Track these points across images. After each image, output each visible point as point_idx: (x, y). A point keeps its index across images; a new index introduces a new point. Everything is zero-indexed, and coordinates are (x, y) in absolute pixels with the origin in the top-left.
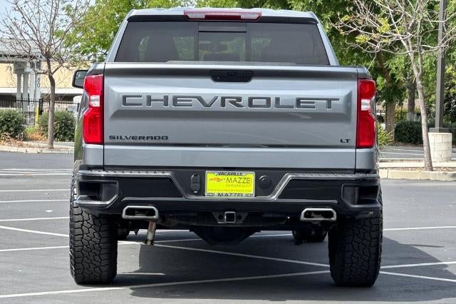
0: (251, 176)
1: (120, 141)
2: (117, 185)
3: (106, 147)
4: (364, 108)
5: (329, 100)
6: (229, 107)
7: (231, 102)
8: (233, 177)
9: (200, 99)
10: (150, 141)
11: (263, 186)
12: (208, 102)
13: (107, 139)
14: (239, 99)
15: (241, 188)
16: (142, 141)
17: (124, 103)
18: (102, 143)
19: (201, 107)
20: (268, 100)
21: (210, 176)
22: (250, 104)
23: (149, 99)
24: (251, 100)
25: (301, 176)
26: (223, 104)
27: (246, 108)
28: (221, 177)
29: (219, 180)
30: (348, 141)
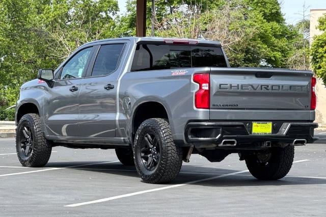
0: (270, 124)
1: (217, 107)
2: (221, 130)
3: (211, 110)
4: (313, 91)
6: (264, 90)
7: (265, 88)
9: (252, 86)
10: (230, 107)
11: (275, 129)
12: (255, 88)
13: (211, 106)
14: (268, 86)
15: (266, 130)
16: (227, 107)
17: (220, 88)
18: (209, 108)
19: (253, 90)
20: (279, 86)
21: (254, 124)
22: (272, 89)
23: (231, 86)
24: (272, 86)
25: (295, 123)
26: (262, 89)
27: (270, 91)
28: (258, 125)
29: (257, 126)
30: (308, 106)
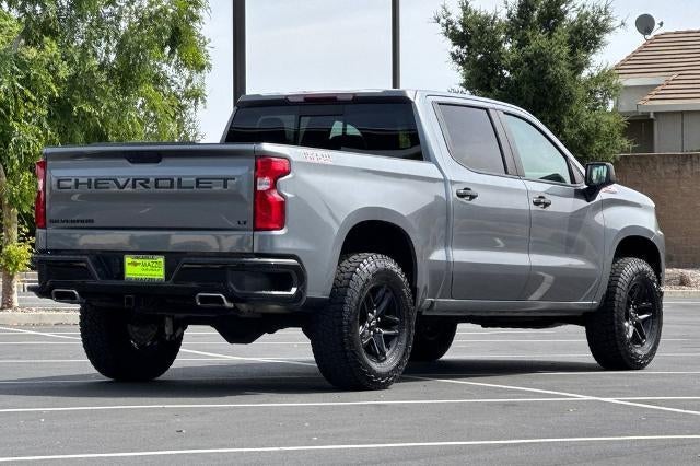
0: (161, 260)
3: (48, 231)
4: (260, 188)
5: (226, 180)
6: (139, 189)
7: (141, 184)
8: (147, 261)
9: (115, 181)
10: (80, 224)
12: (122, 184)
13: (48, 223)
14: (148, 180)
15: (154, 273)
16: (73, 225)
17: (59, 187)
19: (116, 190)
20: (172, 180)
21: (128, 259)
22: (156, 186)
23: (77, 183)
24: (157, 181)
26: (134, 186)
27: (153, 190)
28: (137, 261)
29: (135, 264)
30: (245, 223)
